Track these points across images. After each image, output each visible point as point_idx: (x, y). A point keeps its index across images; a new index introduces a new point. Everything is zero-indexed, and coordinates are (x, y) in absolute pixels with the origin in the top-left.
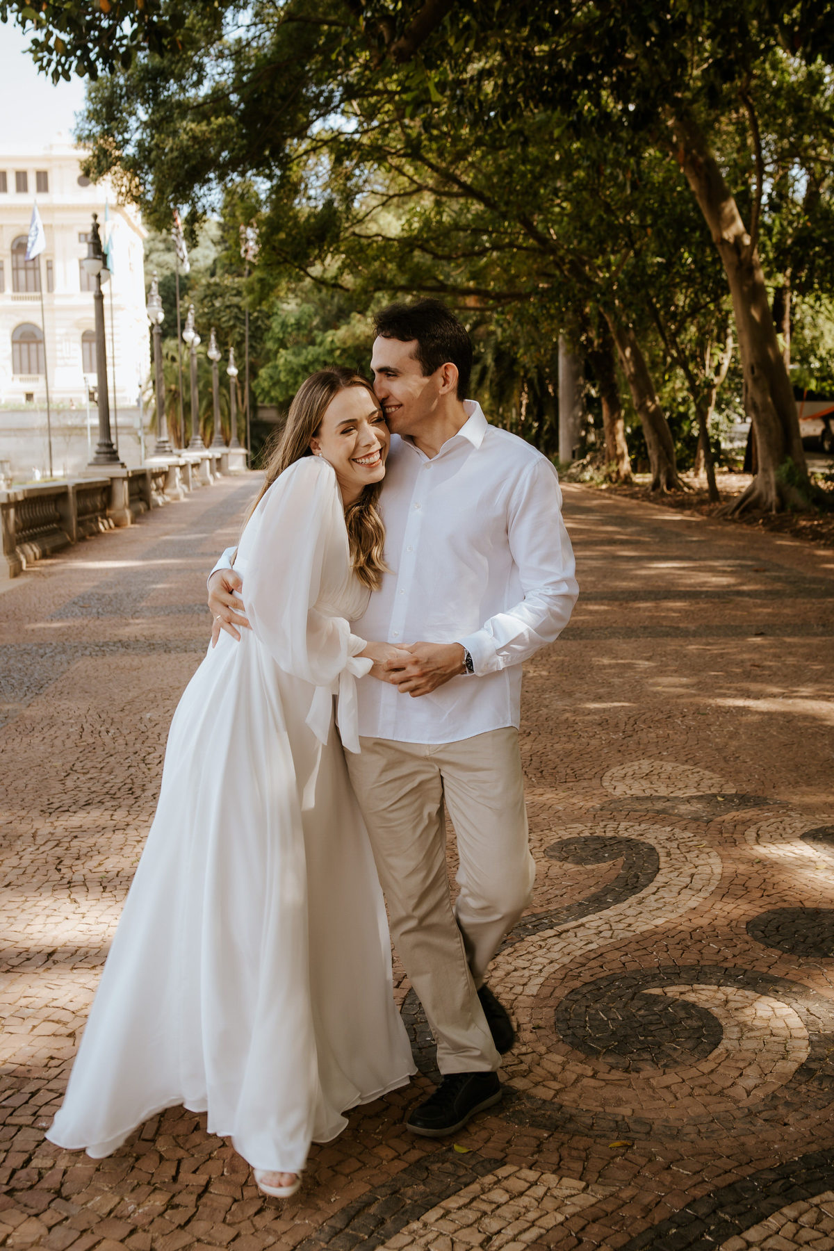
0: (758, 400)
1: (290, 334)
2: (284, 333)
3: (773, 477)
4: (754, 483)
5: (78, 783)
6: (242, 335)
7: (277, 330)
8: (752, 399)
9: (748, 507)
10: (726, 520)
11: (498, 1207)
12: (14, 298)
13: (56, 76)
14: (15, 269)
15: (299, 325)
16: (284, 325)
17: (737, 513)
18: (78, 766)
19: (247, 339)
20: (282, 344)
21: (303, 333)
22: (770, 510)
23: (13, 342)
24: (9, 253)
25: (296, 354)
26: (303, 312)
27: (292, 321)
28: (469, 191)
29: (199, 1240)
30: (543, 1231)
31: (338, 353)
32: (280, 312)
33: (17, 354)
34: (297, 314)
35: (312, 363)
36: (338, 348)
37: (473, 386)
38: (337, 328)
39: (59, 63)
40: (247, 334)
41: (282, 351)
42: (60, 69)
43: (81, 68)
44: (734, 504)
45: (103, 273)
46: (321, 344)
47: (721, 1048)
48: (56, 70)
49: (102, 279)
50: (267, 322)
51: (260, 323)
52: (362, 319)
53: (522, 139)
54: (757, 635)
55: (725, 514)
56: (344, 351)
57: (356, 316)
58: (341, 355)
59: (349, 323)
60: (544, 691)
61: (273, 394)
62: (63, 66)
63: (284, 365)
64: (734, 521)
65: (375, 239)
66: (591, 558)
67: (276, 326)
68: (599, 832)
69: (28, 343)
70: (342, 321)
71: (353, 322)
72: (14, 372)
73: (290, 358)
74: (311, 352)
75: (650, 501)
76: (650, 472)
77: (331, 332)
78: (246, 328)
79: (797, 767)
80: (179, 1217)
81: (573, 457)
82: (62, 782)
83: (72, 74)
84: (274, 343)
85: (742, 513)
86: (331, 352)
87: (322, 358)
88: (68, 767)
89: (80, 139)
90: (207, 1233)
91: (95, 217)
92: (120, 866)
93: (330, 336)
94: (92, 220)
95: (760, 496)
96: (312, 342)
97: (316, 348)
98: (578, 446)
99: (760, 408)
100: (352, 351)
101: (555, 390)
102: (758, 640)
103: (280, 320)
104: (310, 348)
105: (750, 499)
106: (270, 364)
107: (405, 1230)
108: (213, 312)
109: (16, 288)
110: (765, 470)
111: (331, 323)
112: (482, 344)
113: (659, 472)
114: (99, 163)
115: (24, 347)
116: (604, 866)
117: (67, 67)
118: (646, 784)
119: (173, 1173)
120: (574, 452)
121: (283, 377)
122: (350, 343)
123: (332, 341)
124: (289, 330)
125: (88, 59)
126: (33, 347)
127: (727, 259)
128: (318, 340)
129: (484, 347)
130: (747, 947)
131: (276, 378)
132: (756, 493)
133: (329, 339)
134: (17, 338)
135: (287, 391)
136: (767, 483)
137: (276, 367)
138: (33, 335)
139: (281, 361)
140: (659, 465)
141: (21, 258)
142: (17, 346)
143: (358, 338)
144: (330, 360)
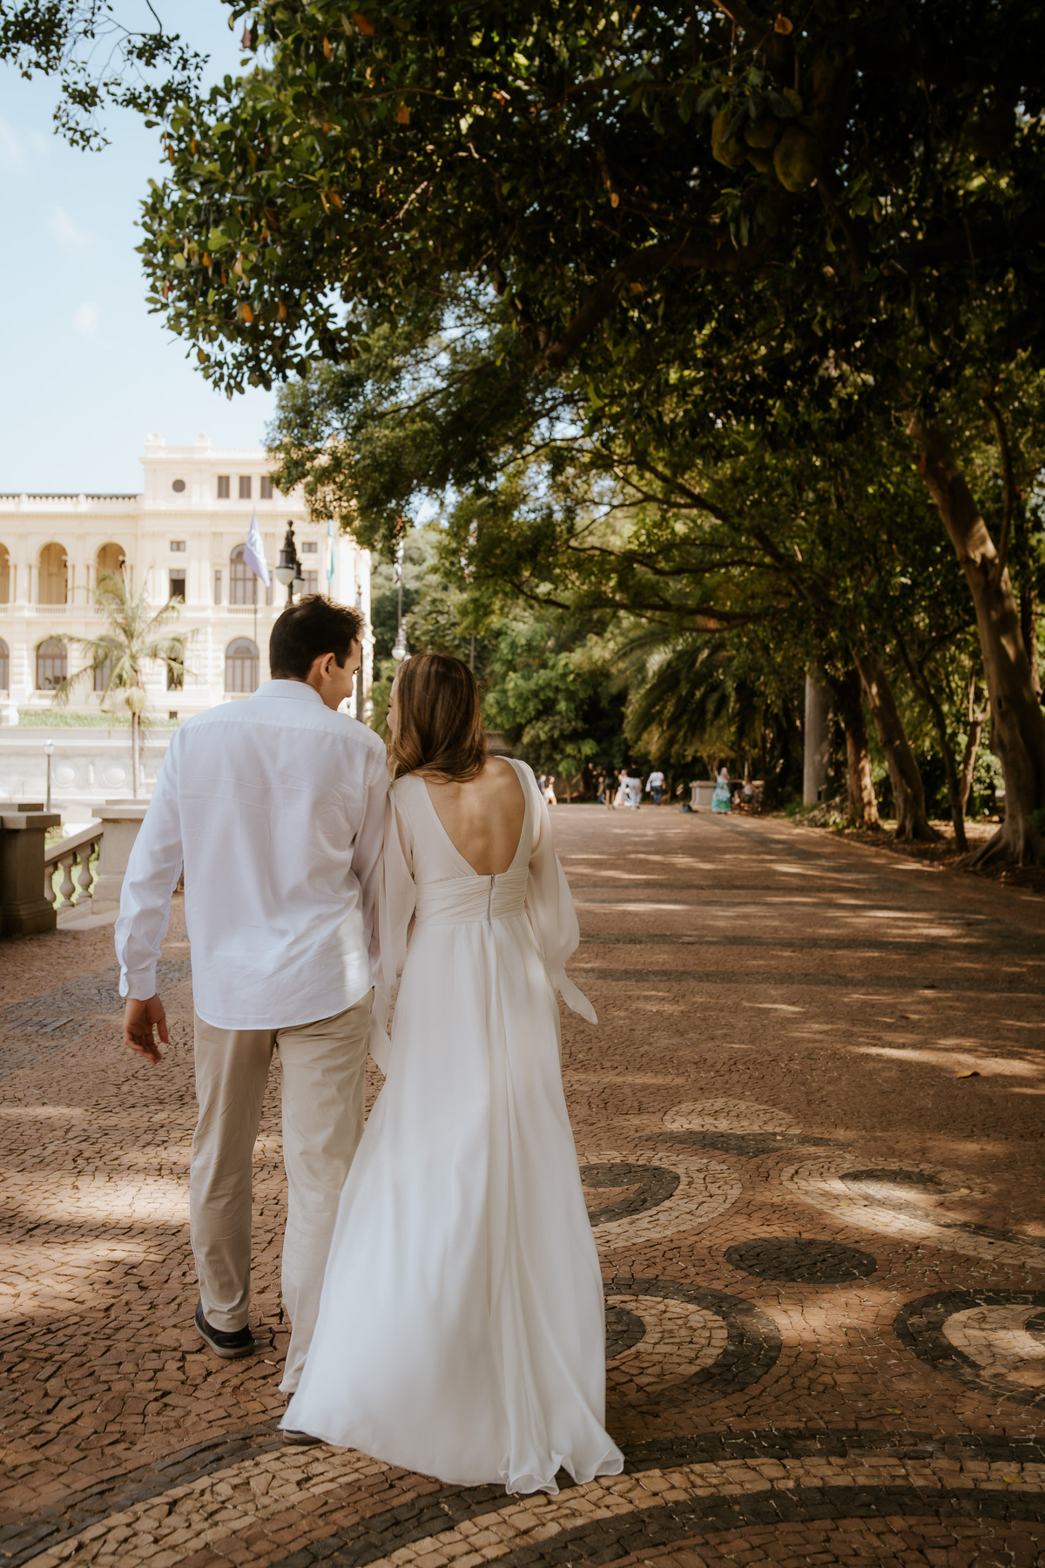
0: (1006, 737)
1: (520, 655)
2: (513, 654)
3: (1021, 825)
4: (1000, 831)
5: (134, 1088)
6: (468, 656)
7: (505, 651)
8: (999, 735)
9: (992, 857)
10: (966, 871)
11: (333, 1455)
12: (230, 611)
13: (229, 388)
14: (234, 580)
15: (529, 647)
16: (513, 645)
17: (980, 864)
18: (139, 1075)
19: (472, 660)
20: (511, 666)
21: (533, 655)
22: (1017, 862)
23: (227, 658)
24: (228, 562)
25: (527, 678)
26: (535, 632)
27: (523, 642)
28: (698, 502)
29: (47, 1459)
30: (362, 1477)
31: (571, 677)
32: (509, 632)
33: (230, 670)
34: (529, 634)
35: (542, 688)
36: (572, 672)
37: (709, 716)
38: (571, 650)
39: (230, 376)
40: (473, 654)
41: (512, 675)
42: (232, 382)
43: (255, 378)
44: (980, 851)
45: (296, 583)
46: (553, 668)
47: (633, 1350)
48: (229, 384)
49: (294, 590)
50: (494, 642)
51: (486, 642)
52: (600, 641)
53: (714, 453)
54: (931, 987)
55: (967, 865)
56: (578, 675)
57: (592, 639)
58: (574, 680)
59: (584, 646)
60: (656, 1030)
61: (499, 720)
62: (235, 378)
63: (514, 689)
64: (975, 873)
65: (591, 552)
66: (804, 904)
67: (504, 647)
68: (631, 1160)
69: (243, 659)
70: (578, 643)
71: (589, 644)
72: (226, 690)
73: (521, 682)
74: (542, 676)
75: (892, 850)
76: (894, 818)
77: (564, 655)
78: (472, 648)
79: (883, 1114)
80: (38, 1440)
81: (819, 798)
82: (118, 1086)
83: (245, 384)
84: (502, 665)
85: (984, 864)
86: (564, 676)
87: (554, 684)
88: (129, 1074)
89: (270, 450)
90: (58, 1454)
91: (291, 524)
92: (135, 1161)
93: (563, 658)
94: (287, 528)
95: (1007, 846)
96: (544, 666)
97: (548, 672)
98: (824, 787)
99: (1008, 747)
100: (587, 676)
101: (803, 723)
102: (929, 993)
103: (509, 640)
104: (542, 671)
105: (995, 849)
106: (497, 688)
107: (235, 1466)
108: (436, 631)
109: (233, 600)
110: (1012, 817)
111: (565, 646)
112: (720, 671)
113: (905, 817)
114: (289, 474)
115: (238, 663)
116: (618, 1189)
117: (239, 379)
118: (709, 1120)
119: (51, 1406)
120: (820, 793)
121: (511, 703)
122: (586, 667)
123: (566, 665)
124: (519, 651)
125: (260, 369)
126: (248, 663)
127: (973, 581)
128: (551, 663)
129: (723, 673)
130: (715, 1267)
131: (503, 703)
132: (1003, 842)
133: (562, 663)
134: (231, 653)
135: (514, 717)
136: (1015, 831)
137: (504, 692)
138: (249, 650)
139: (511, 685)
140: (905, 809)
141: (240, 567)
142: (230, 662)
143: (595, 663)
144: (562, 686)
